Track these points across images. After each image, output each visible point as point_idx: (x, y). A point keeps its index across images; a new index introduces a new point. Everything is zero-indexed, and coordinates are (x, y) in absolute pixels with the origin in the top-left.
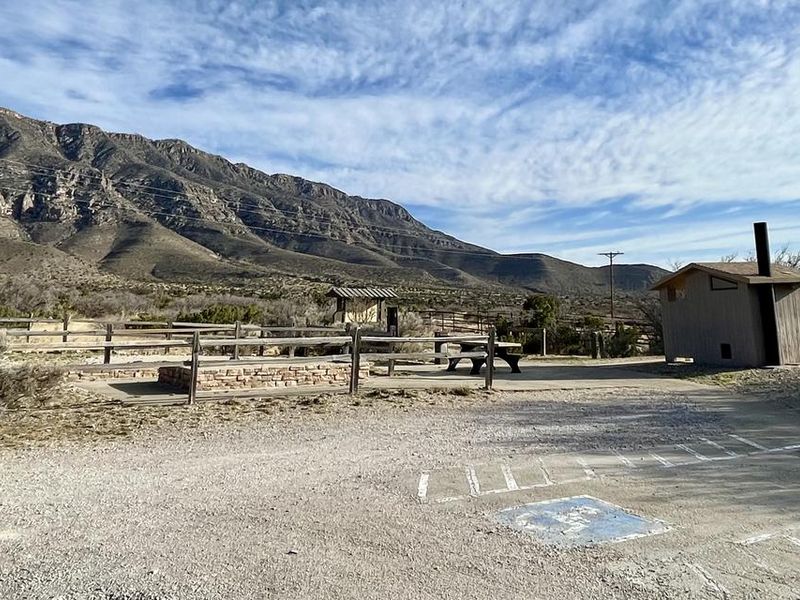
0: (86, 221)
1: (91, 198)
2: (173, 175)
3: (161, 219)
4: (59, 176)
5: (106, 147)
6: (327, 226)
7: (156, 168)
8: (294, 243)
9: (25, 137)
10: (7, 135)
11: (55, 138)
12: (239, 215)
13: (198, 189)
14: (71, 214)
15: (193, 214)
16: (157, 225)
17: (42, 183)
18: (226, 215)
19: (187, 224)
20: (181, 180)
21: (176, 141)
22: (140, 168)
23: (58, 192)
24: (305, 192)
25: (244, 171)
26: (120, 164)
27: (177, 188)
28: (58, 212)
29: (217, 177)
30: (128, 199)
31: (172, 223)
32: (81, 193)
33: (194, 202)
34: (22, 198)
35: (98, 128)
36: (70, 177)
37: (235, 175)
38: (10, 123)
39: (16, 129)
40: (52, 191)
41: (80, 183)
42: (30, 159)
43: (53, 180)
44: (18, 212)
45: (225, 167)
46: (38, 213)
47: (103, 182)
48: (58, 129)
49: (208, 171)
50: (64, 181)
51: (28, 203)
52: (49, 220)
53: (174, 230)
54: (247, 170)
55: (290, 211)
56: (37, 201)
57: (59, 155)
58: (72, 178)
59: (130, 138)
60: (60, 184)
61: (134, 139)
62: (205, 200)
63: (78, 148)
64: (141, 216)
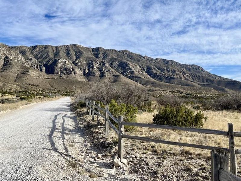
0: (102, 76)
1: (103, 69)
2: (125, 61)
3: (123, 74)
4: (94, 63)
5: (106, 53)
6: (175, 74)
7: (120, 59)
8: (165, 80)
9: (84, 52)
10: (80, 52)
11: (92, 52)
12: (146, 72)
13: (133, 64)
14: (98, 74)
15: (132, 72)
16: (122, 76)
17: (90, 65)
18: (142, 72)
19: (130, 75)
20: (128, 62)
21: (125, 50)
22: (115, 59)
23: (94, 68)
24: (167, 63)
25: (146, 58)
26: (110, 59)
27: (127, 65)
28: (95, 73)
29: (138, 61)
30: (113, 68)
31: (126, 75)
32: (100, 67)
33: (132, 69)
34: (85, 70)
35: (103, 48)
36: (97, 63)
37: (144, 59)
38: (80, 49)
39: (82, 50)
40: (93, 67)
41: (100, 64)
42: (86, 58)
43: (93, 64)
44: (84, 74)
45: (140, 57)
46: (90, 74)
47: (106, 64)
48: (93, 49)
49: (135, 59)
50: (95, 64)
51: (87, 71)
52: (92, 76)
53: (127, 77)
54: (147, 58)
55: (162, 70)
56: (89, 71)
57: (93, 57)
58: (98, 64)
59: (112, 50)
60: (94, 65)
61: (113, 51)
62: (135, 68)
63: (98, 55)
64: (117, 73)
